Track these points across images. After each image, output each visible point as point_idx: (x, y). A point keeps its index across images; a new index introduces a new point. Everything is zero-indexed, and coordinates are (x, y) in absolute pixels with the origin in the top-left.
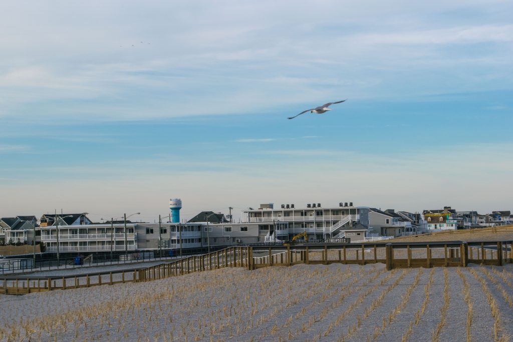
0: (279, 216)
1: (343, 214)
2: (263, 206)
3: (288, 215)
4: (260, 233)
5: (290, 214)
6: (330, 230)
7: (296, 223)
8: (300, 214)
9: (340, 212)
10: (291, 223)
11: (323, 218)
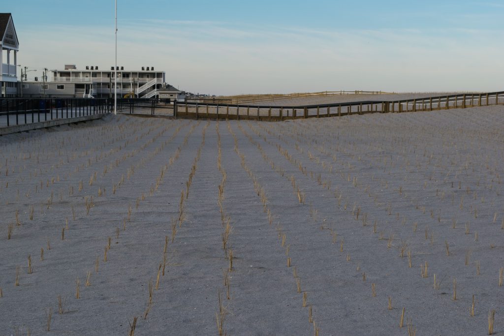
0: (87, 77)
1: (148, 77)
2: (67, 67)
3: (96, 76)
4: (76, 91)
5: (97, 75)
6: (138, 91)
7: (104, 84)
8: (107, 76)
9: (145, 75)
10: (99, 84)
11: (130, 80)
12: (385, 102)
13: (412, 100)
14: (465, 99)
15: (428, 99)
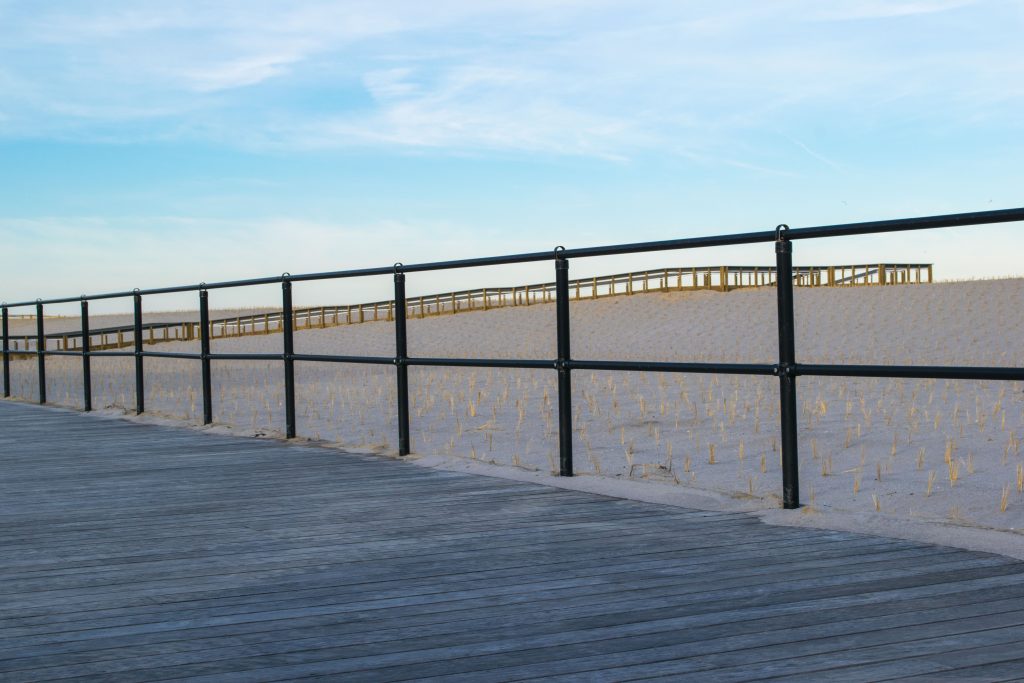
12: (186, 324)
13: (235, 319)
14: (324, 313)
15: (262, 316)
